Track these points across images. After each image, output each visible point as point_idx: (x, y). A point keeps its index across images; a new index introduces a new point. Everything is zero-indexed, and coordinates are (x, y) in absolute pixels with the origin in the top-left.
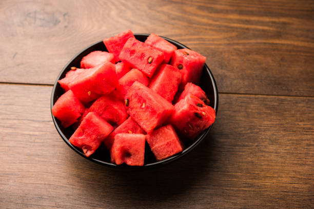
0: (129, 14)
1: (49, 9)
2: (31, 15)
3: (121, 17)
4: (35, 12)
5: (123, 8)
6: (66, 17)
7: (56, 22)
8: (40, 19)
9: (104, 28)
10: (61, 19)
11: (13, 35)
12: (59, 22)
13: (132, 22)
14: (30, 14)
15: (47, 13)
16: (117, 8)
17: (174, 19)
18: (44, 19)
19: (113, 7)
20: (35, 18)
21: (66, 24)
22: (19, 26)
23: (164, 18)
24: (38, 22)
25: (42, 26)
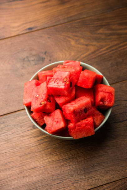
0: (82, 41)
1: (34, 53)
2: (26, 59)
3: (78, 44)
4: (27, 57)
5: (77, 38)
6: (47, 54)
7: (43, 59)
8: (33, 60)
9: (73, 54)
10: (44, 56)
11: (22, 76)
12: (45, 58)
13: (87, 45)
14: (24, 59)
15: (34, 56)
16: (73, 39)
17: (109, 36)
18: (35, 60)
19: (71, 40)
20: (29, 61)
21: (49, 58)
22: (22, 69)
23: (103, 37)
24: (32, 63)
25: (36, 64)
